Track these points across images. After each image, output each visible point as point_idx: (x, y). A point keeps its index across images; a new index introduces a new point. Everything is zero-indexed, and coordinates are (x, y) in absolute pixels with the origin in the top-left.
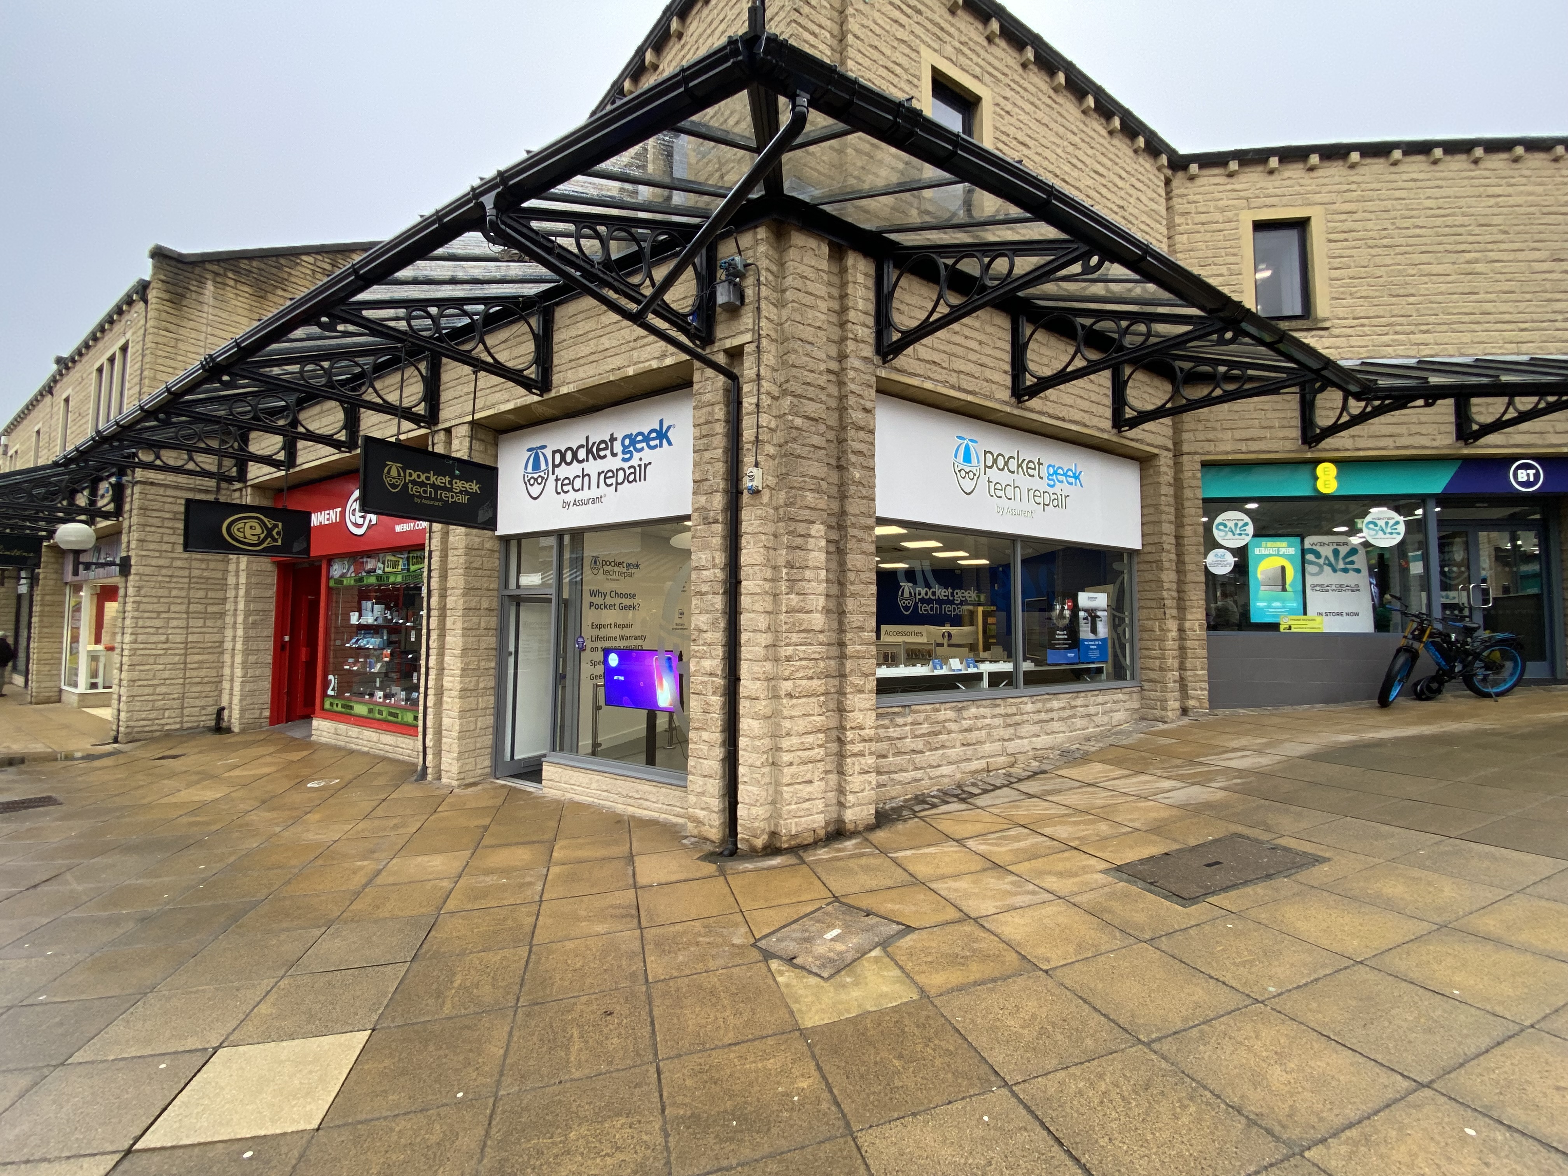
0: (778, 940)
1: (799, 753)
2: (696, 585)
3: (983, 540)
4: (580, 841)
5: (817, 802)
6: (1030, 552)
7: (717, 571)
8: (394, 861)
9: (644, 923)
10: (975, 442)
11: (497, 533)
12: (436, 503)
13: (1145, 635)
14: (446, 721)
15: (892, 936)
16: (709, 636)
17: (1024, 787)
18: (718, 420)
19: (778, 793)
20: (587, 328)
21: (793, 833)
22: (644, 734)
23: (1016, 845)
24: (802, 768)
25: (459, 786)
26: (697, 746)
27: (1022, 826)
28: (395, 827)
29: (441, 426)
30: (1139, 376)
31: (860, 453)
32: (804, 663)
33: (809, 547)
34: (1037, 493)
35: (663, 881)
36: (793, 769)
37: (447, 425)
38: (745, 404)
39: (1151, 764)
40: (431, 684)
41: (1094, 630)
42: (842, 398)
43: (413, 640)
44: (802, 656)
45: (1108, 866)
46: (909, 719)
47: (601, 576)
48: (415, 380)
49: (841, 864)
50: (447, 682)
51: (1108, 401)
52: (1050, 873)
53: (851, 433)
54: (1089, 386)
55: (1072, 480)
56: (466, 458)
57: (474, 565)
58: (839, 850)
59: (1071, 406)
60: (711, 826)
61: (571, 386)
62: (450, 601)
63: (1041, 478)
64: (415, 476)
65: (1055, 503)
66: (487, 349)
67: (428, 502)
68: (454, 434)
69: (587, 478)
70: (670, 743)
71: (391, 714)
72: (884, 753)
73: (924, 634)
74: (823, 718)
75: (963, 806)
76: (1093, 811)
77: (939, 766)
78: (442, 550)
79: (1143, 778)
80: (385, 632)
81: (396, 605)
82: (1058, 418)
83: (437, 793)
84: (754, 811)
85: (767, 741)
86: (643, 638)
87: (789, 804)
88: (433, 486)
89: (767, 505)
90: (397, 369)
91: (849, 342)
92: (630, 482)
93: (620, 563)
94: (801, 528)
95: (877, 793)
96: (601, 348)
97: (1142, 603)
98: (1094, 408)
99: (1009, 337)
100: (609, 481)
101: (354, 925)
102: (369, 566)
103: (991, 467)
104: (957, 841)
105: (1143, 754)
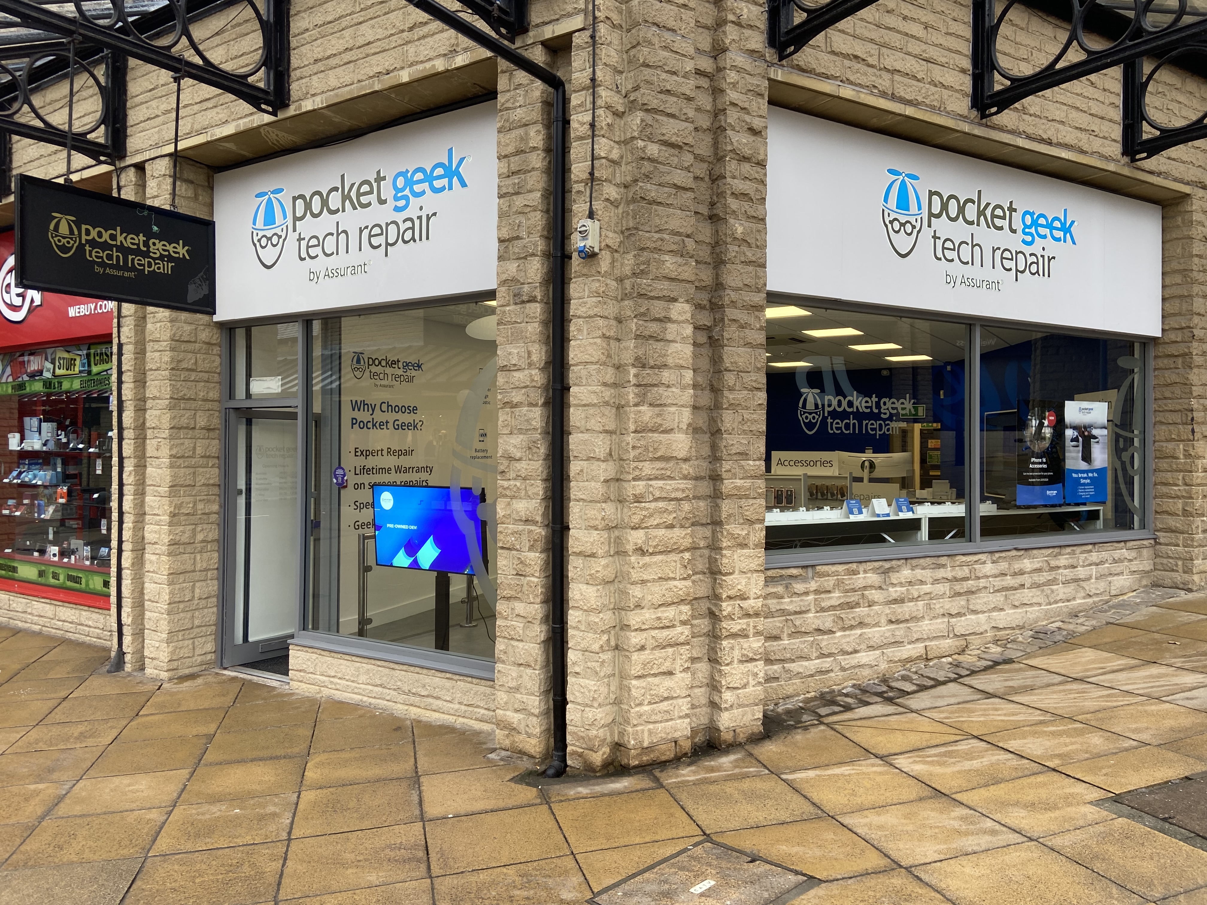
0: (625, 894)
1: (654, 633)
2: (504, 392)
3: (923, 325)
4: (344, 755)
5: (680, 701)
6: (993, 343)
7: (534, 372)
8: (81, 784)
9: (436, 870)
10: (916, 178)
11: (216, 318)
12: (126, 274)
13: (1164, 464)
14: (149, 588)
15: (789, 891)
16: (523, 467)
17: (980, 682)
18: (534, 149)
19: (624, 688)
20: (340, 11)
21: (646, 744)
22: (432, 605)
23: (967, 765)
24: (658, 653)
25: (170, 680)
26: (509, 623)
27: (976, 737)
28: (82, 737)
29: (129, 161)
30: (1165, 76)
31: (744, 196)
32: (661, 504)
33: (669, 337)
34: (1007, 254)
35: (463, 812)
36: (645, 655)
37: (138, 159)
38: (574, 125)
39: (1168, 650)
40: (127, 535)
41: (1087, 457)
42: (718, 113)
43: (99, 472)
44: (657, 494)
45: (1101, 794)
46: (813, 585)
47: (366, 382)
48: (90, 91)
49: (712, 788)
50: (151, 532)
51: (1117, 115)
52: (1017, 804)
53: (731, 166)
54: (1090, 91)
55: (1059, 234)
56: (167, 207)
57: (184, 365)
58: (712, 770)
59: (1062, 123)
60: (529, 735)
61: (318, 99)
62: (152, 417)
63: (1014, 231)
64: (94, 234)
65: (1034, 268)
66: (193, 45)
67: (115, 272)
68: (148, 172)
69: (343, 236)
70: (470, 618)
71: (70, 578)
72: (775, 633)
73: (835, 464)
74: (688, 583)
75: (890, 709)
76: (1080, 718)
77: (856, 651)
78: (136, 343)
79: (1154, 670)
80: (59, 461)
81: (73, 423)
82: (1042, 141)
83: (140, 688)
84: (590, 714)
85: (608, 617)
86: (429, 469)
87: (640, 704)
88: (121, 248)
89: (606, 275)
90: (65, 76)
91: (729, 28)
92: (405, 242)
93: (394, 363)
94: (657, 308)
95: (766, 691)
96: (361, 41)
97: (1160, 417)
98: (1096, 125)
99: (969, 18)
100: (375, 241)
101: (29, 872)
102: (33, 367)
103: (938, 216)
104: (881, 758)
105: (1157, 636)
